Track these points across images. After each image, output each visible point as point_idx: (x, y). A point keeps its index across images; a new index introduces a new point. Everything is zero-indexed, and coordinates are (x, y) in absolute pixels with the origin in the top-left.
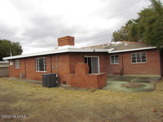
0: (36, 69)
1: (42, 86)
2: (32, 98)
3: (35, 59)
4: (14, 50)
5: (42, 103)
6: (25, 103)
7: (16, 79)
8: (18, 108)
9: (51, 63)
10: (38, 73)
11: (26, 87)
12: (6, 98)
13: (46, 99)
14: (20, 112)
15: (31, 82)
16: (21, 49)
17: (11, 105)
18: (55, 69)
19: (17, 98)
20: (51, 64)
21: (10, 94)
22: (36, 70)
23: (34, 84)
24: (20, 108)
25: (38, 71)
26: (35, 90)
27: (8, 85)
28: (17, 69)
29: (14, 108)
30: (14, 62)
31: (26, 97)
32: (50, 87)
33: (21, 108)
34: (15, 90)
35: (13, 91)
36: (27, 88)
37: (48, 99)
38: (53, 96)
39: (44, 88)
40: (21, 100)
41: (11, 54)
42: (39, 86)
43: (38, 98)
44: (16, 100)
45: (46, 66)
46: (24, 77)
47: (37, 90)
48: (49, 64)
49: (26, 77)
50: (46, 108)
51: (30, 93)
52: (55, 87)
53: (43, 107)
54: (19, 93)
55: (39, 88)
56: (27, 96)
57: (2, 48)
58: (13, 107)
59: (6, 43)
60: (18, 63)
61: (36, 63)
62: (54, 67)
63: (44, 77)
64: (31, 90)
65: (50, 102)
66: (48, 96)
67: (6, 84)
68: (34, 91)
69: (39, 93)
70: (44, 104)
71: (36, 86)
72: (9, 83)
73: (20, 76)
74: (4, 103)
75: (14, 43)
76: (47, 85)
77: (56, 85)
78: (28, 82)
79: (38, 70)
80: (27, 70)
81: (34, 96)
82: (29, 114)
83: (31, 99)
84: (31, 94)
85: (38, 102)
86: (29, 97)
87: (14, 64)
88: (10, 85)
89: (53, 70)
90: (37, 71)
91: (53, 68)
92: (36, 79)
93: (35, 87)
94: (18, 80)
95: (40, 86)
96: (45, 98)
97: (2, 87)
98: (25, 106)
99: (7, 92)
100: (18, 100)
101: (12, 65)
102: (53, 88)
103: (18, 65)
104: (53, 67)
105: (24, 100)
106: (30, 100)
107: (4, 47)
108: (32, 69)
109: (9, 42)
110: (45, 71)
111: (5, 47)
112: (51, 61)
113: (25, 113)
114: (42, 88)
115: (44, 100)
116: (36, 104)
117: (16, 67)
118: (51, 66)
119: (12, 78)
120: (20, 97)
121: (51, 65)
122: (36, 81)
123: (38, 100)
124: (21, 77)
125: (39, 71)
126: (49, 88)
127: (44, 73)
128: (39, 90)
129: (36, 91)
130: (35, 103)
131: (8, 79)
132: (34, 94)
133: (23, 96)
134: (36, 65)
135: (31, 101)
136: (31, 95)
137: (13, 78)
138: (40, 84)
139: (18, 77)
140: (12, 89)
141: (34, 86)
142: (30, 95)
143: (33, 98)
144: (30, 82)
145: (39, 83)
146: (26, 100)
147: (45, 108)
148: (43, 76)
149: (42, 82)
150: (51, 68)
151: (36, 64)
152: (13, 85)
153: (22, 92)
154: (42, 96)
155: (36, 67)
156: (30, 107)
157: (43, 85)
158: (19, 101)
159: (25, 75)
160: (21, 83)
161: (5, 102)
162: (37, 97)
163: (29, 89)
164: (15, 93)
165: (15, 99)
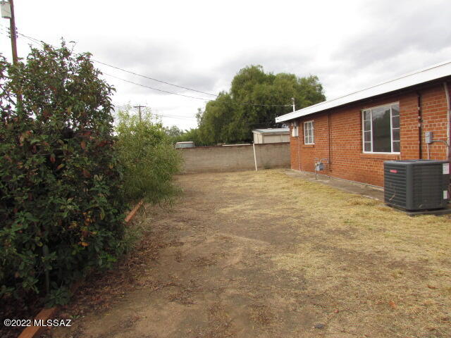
0: (361, 145)
1: (383, 205)
2: (345, 244)
3: (361, 114)
4: (304, 98)
5: (387, 280)
6: (321, 261)
7: (305, 173)
8: (294, 276)
9: (420, 121)
10: (369, 157)
11: (329, 200)
12: (270, 228)
13: (401, 265)
14: (297, 296)
15: (344, 187)
16: (320, 93)
17: (277, 258)
18: (435, 145)
19: (298, 234)
20: (419, 125)
21: (283, 217)
22: (362, 150)
23: (354, 194)
24: (302, 278)
25: (370, 150)
26: (357, 214)
27: (283, 188)
28: (309, 147)
29: (283, 271)
30: (301, 126)
31: (325, 235)
32: (414, 211)
33: (305, 281)
34: (298, 206)
35: (293, 208)
36: (334, 206)
37: (412, 264)
38: (432, 254)
39: (390, 210)
40: (310, 245)
41: (294, 106)
42: (370, 201)
43: (369, 251)
44: (293, 241)
45: (397, 135)
46: (328, 170)
47: (363, 215)
48: (409, 128)
49: (331, 171)
50: (407, 311)
51: (340, 226)
52: (437, 215)
53: (390, 306)
54: (307, 219)
55: (373, 210)
56: (329, 232)
57: (276, 95)
58: (280, 266)
59: (285, 80)
60: (310, 131)
61: (361, 124)
62: (432, 135)
63: (392, 171)
64: (344, 212)
65: (423, 284)
66: (408, 247)
67: (281, 186)
68: (353, 219)
69: (370, 229)
70: (392, 288)
71: (360, 200)
72: (286, 185)
73: (314, 167)
74: (261, 245)
75: (304, 80)
76: (400, 204)
77: (441, 205)
78: (336, 185)
79: (368, 149)
80: (334, 148)
81: (352, 239)
82: (329, 320)
83: (341, 250)
84: (343, 228)
85: (367, 271)
86: (337, 237)
87: (302, 132)
88: (288, 188)
89: (427, 149)
90: (364, 152)
91: (427, 140)
92: (363, 178)
93: (357, 204)
94: (311, 179)
95: (377, 203)
96: (398, 256)
97: (270, 193)
98: (318, 273)
99: (278, 210)
100: (301, 242)
101: (296, 137)
102: (430, 217)
103: (310, 134)
104: (427, 135)
105: (317, 248)
106: (340, 254)
107: (280, 92)
108: (348, 147)
109: (293, 77)
110: (394, 151)
111: (282, 90)
112: (420, 113)
113: (315, 308)
114: (382, 212)
115: (393, 265)
116: (359, 279)
117: (307, 142)
118: (420, 133)
119: (296, 171)
120: (307, 234)
121: (420, 129)
122: (362, 186)
123: (369, 260)
124: (318, 169)
125: (372, 152)
126: (413, 216)
127: (389, 158)
128: (370, 218)
129: (360, 219)
130: (356, 269)
131: (288, 173)
132: (354, 230)
133: (317, 232)
134: (361, 132)
135: (342, 258)
136: (344, 233)
137: (300, 172)
138: (373, 195)
139: (310, 168)
140: (290, 202)
141: (354, 200)
142: (339, 232)
143: (350, 248)
144: (341, 186)
145: (373, 193)
146: (324, 247)
147: (401, 315)
148: (388, 167)
149: (382, 189)
150: (420, 140)
151: (361, 129)
152: (295, 191)
153: (315, 217)
154: (383, 244)
155: (361, 140)
156: (337, 288)
157: (386, 200)
158: (302, 245)
159: (330, 163)
160: (316, 187)
161: (262, 242)
162: (367, 244)
163: (338, 209)
164: (296, 215)
165: (293, 238)
